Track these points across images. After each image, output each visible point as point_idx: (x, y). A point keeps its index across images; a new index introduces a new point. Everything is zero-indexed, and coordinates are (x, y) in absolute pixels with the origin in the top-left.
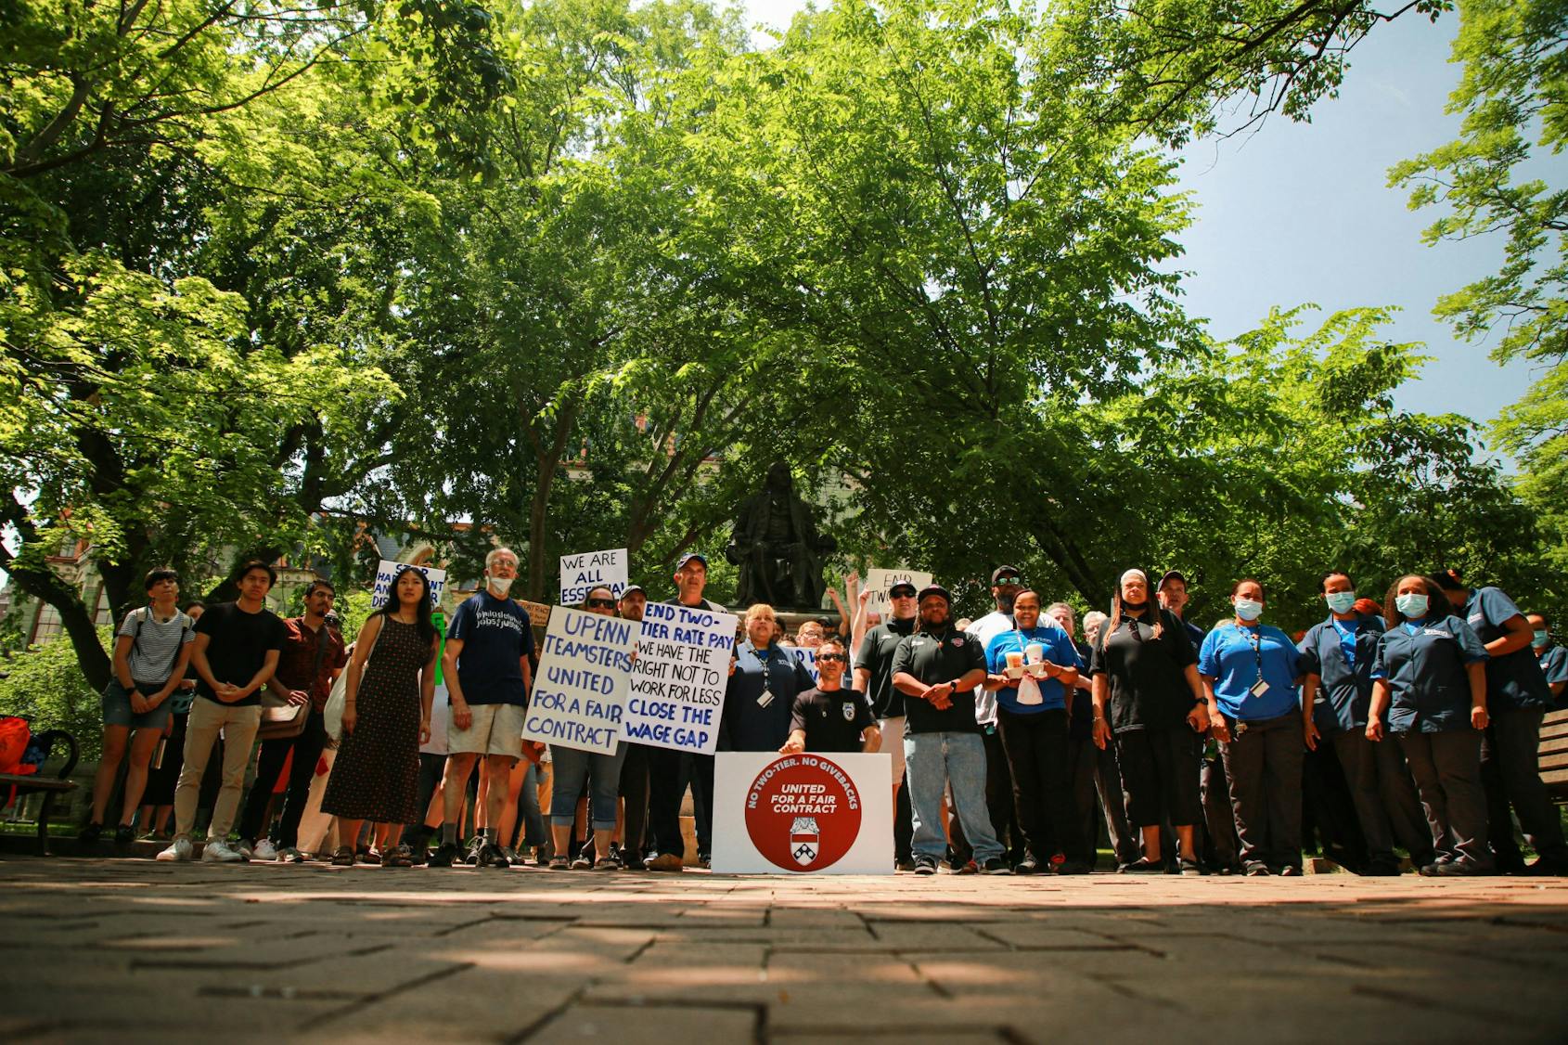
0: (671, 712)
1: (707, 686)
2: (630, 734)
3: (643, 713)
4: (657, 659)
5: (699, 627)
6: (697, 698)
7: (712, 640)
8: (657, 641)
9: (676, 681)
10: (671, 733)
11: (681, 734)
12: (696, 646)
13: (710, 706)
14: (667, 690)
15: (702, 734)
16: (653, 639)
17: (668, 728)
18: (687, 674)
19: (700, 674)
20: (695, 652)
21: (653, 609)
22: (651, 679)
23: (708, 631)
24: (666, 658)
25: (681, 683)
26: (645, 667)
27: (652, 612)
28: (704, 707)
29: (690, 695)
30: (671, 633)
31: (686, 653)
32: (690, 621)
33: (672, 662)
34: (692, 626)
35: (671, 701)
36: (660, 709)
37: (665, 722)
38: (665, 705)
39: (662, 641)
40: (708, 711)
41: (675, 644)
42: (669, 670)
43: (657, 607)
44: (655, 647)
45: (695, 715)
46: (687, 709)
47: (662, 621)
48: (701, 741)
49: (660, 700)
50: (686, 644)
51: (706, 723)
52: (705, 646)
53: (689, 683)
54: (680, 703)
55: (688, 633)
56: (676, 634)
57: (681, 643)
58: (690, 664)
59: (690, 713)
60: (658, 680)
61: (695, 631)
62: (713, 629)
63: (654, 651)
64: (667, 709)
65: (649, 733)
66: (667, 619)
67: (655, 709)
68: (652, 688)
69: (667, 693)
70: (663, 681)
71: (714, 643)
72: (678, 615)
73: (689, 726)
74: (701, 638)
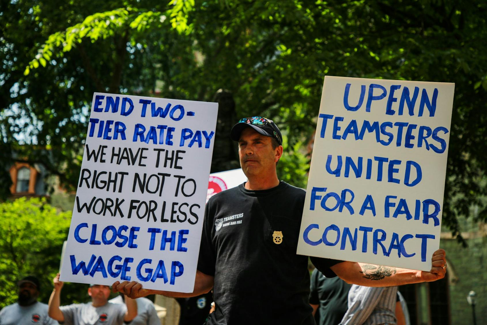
0: (133, 237)
1: (181, 199)
2: (75, 272)
3: (93, 242)
4: (113, 168)
5: (167, 121)
6: (168, 216)
7: (184, 138)
8: (111, 144)
9: (138, 195)
10: (133, 266)
11: (146, 266)
12: (165, 146)
13: (185, 226)
14: (125, 208)
15: (175, 264)
16: (105, 142)
17: (128, 260)
18: (153, 185)
19: (171, 183)
20: (163, 154)
21: (104, 102)
22: (103, 194)
23: (179, 126)
24: (124, 166)
25: (146, 197)
26: (95, 180)
27: (103, 106)
28: (177, 227)
29: (158, 213)
30: (130, 132)
31: (151, 156)
32: (155, 114)
33: (133, 169)
34: (158, 121)
35: (133, 222)
36: (117, 234)
37: (125, 252)
38: (125, 228)
39: (119, 144)
40: (182, 232)
41: (135, 146)
42: (129, 181)
43: (109, 99)
44: (108, 152)
45: (165, 240)
46: (153, 231)
47: (117, 117)
48: (175, 275)
49: (117, 222)
50: (150, 145)
51: (181, 249)
52: (176, 146)
53: (155, 197)
54: (144, 225)
55: (153, 129)
56: (137, 133)
57: (143, 145)
58: (156, 171)
59: (159, 237)
60: (114, 196)
61: (162, 127)
62: (187, 122)
63: (107, 157)
64: (127, 234)
65: (102, 269)
66: (124, 114)
67: (110, 235)
68: (105, 207)
69: (126, 212)
70: (121, 197)
71: (188, 142)
72: (138, 107)
73: (156, 255)
74: (169, 136)
